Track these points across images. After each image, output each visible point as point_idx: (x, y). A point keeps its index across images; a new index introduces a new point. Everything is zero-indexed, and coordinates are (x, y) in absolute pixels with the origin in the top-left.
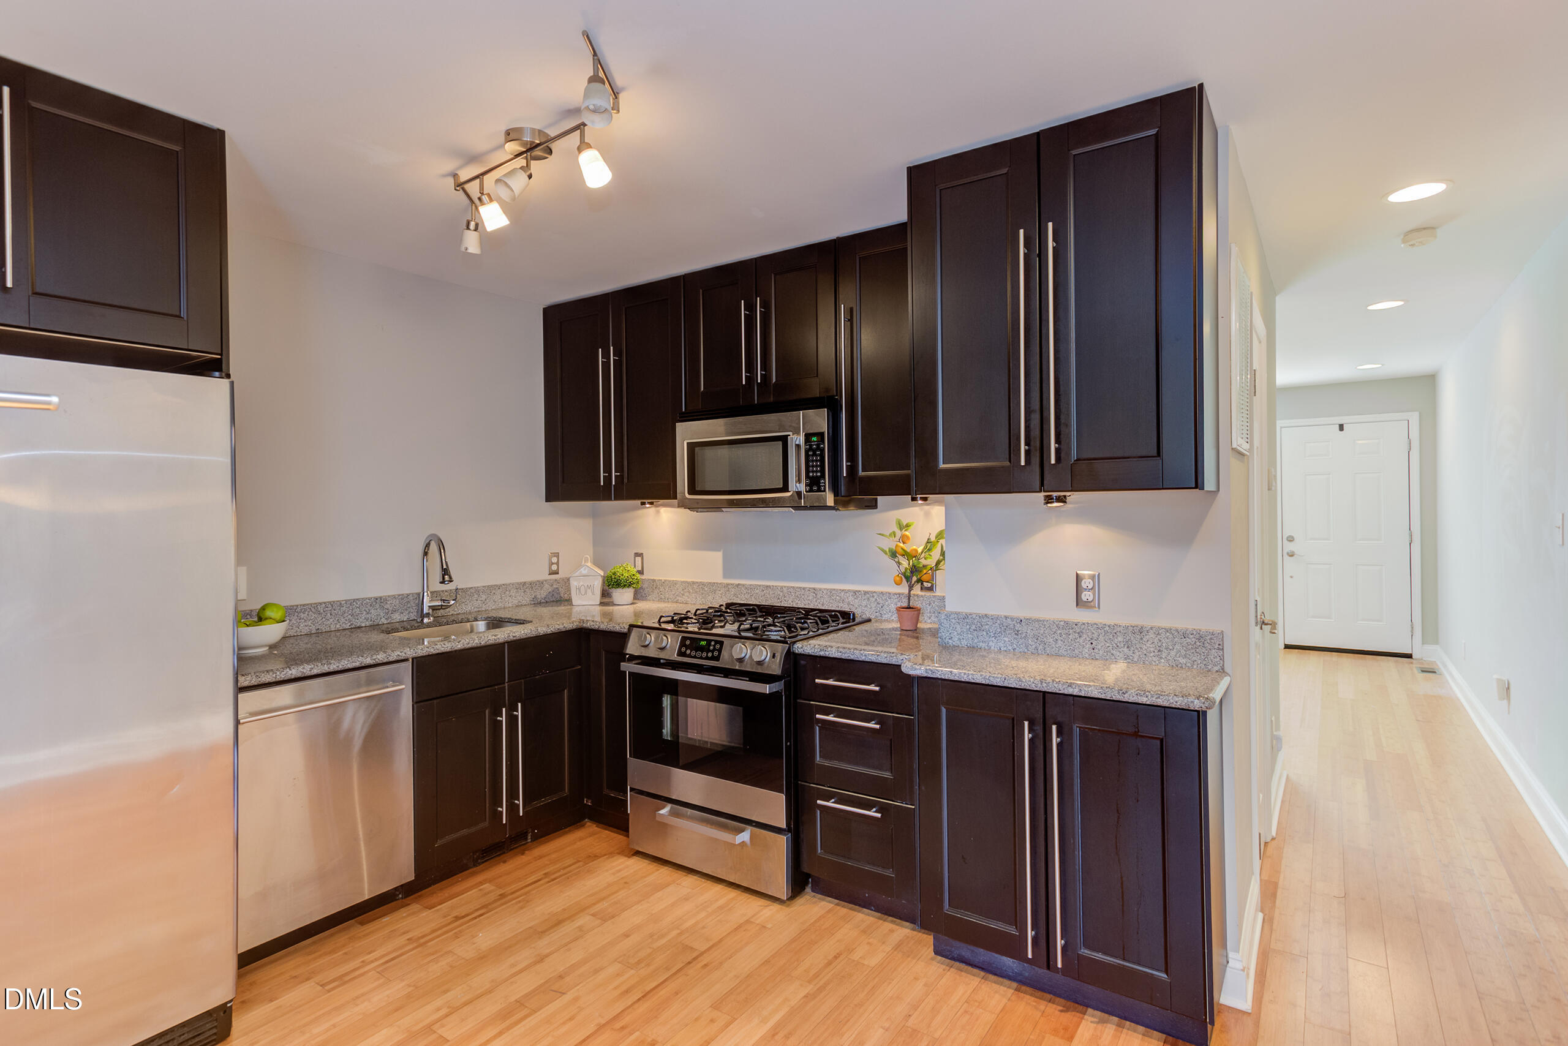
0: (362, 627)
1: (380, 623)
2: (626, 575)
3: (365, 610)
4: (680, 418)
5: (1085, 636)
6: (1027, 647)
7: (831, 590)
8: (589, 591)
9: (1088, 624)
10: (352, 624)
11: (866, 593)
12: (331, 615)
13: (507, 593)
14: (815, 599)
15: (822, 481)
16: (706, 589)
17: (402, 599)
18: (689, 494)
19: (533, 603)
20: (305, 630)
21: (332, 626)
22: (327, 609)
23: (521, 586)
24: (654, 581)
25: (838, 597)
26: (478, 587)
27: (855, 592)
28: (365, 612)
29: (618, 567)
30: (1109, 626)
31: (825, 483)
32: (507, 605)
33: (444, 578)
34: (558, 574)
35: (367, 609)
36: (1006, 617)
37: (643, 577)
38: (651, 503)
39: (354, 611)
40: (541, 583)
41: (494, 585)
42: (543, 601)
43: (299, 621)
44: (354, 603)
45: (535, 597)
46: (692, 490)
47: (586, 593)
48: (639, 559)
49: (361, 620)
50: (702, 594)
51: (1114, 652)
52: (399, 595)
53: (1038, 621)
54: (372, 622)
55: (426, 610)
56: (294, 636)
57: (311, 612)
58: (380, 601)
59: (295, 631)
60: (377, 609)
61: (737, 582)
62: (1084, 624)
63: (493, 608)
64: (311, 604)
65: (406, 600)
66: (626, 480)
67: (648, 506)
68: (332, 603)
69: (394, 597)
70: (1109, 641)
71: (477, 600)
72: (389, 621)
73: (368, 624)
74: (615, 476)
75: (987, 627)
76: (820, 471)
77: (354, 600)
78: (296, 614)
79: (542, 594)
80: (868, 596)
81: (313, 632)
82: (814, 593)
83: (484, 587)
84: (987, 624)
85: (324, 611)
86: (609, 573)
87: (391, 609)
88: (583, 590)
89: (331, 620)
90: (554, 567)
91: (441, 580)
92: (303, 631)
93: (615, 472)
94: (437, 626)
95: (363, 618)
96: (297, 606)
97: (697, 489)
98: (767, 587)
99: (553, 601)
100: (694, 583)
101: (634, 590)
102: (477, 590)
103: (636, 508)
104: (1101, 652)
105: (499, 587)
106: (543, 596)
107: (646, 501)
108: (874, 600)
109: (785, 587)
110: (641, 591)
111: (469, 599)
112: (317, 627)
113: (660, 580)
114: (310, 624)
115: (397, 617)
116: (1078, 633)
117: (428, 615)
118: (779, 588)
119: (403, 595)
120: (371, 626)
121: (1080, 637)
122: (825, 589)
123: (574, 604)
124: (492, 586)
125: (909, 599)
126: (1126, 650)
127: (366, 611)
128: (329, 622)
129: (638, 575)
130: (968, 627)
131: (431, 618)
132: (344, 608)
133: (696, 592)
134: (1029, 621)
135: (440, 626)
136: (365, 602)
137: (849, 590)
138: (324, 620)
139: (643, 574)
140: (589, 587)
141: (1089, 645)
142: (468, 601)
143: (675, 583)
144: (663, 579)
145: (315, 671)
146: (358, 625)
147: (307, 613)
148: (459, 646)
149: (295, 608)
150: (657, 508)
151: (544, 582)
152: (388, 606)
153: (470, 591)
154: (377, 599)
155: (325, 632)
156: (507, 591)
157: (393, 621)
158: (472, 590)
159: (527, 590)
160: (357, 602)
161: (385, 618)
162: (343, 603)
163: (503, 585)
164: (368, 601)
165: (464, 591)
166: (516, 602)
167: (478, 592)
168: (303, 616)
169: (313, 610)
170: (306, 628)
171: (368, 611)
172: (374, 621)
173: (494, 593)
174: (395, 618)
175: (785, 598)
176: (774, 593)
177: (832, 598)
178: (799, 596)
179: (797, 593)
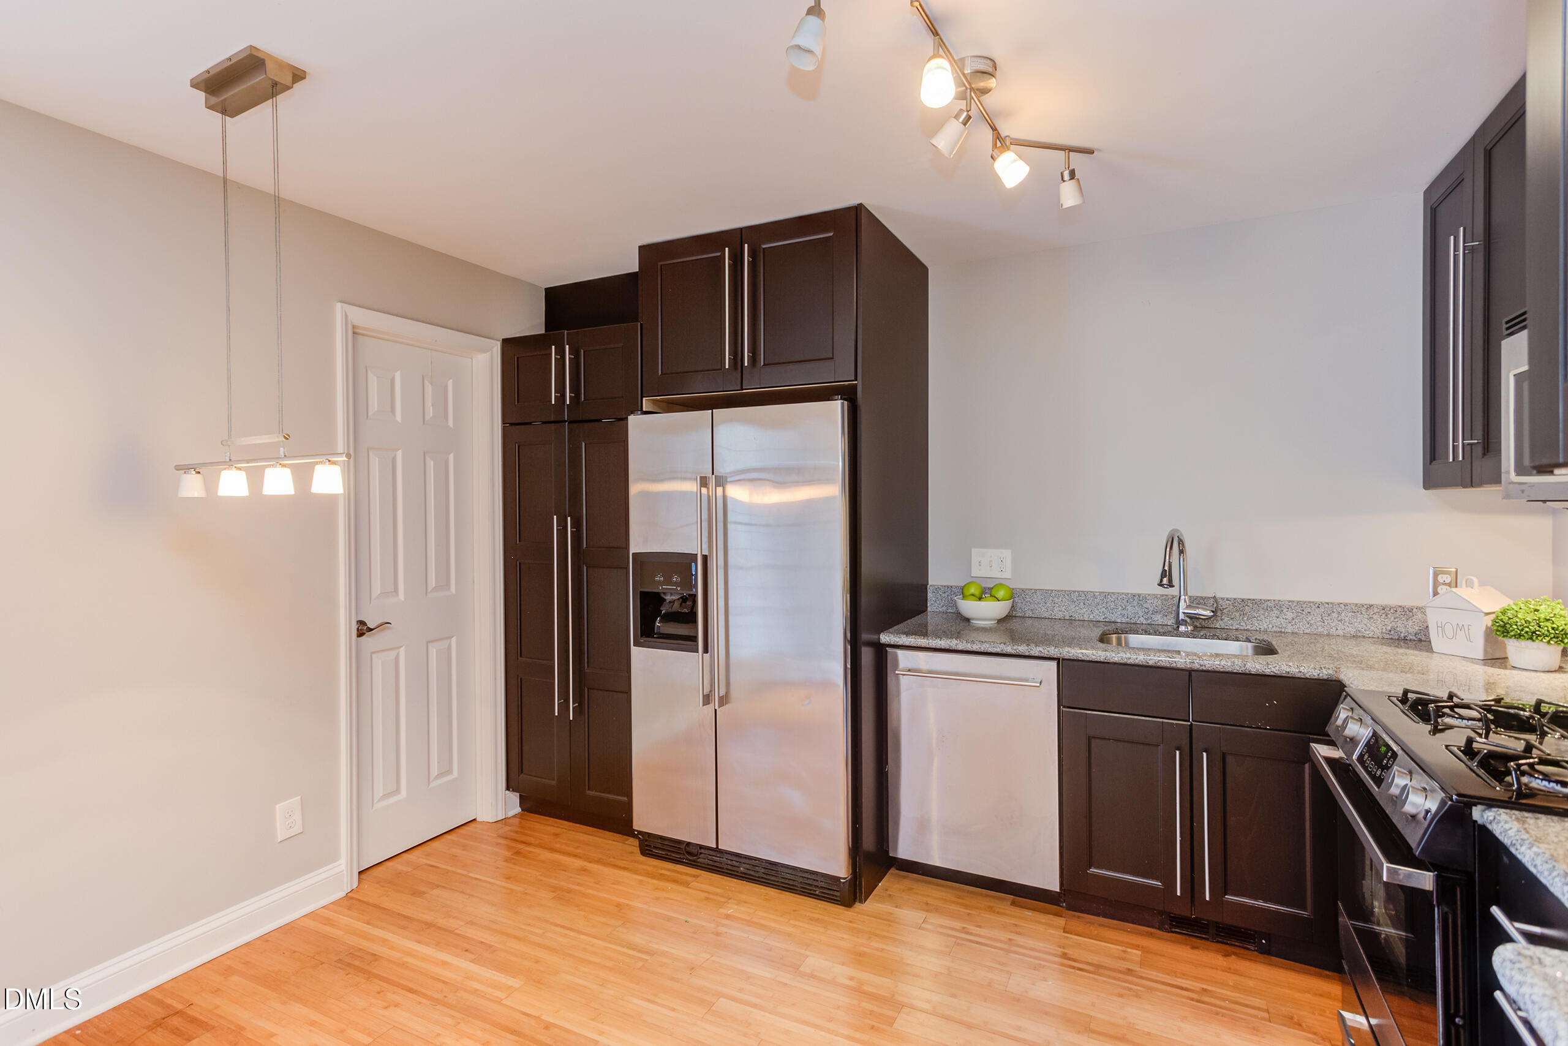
3: (1120, 605)
8: (1461, 634)
10: (1106, 618)
12: (1084, 604)
13: (1335, 615)
17: (1165, 600)
18: (1516, 473)
19: (1389, 636)
20: (1059, 615)
21: (1085, 616)
22: (1080, 598)
23: (1364, 609)
26: (1279, 601)
28: (1120, 608)
32: (1333, 631)
33: (1161, 581)
35: (1123, 605)
39: (1108, 605)
40: (1406, 611)
41: (1310, 602)
42: (1412, 638)
43: (1053, 605)
44: (1109, 596)
45: (1396, 629)
47: (1455, 636)
49: (1116, 615)
52: (1163, 595)
54: (1129, 619)
55: (1181, 616)
57: (1065, 599)
58: (1138, 598)
59: (1050, 614)
60: (1134, 607)
63: (1307, 631)
64: (1065, 591)
68: (1085, 593)
69: (1155, 596)
71: (1278, 617)
72: (1149, 622)
73: (1124, 620)
77: (1109, 593)
78: (1051, 598)
81: (1066, 618)
83: (1289, 601)
85: (1078, 600)
87: (1152, 609)
88: (1449, 630)
89: (1085, 610)
92: (1057, 615)
94: (1189, 637)
95: (1119, 613)
96: (1052, 590)
97: (1526, 464)
101: (1559, 648)
102: (1279, 605)
105: (1318, 605)
111: (1264, 614)
112: (1071, 614)
114: (1063, 610)
117: (1184, 623)
120: (1127, 623)
123: (1434, 651)
124: (1304, 602)
127: (1122, 607)
128: (1082, 611)
131: (1189, 627)
132: (1098, 600)
135: (1193, 638)
136: (1121, 597)
138: (1077, 608)
140: (1460, 627)
142: (1262, 616)
145: (960, 647)
146: (1113, 620)
147: (1061, 598)
148: (1116, 659)
149: (1050, 592)
151: (1415, 610)
152: (1148, 605)
153: (1266, 604)
154: (1134, 596)
155: (1079, 620)
156: (1333, 612)
157: (1153, 623)
158: (1268, 602)
159: (1375, 617)
160: (1112, 595)
161: (1145, 617)
162: (1096, 594)
163: (1328, 603)
164: (1124, 596)
165: (1256, 603)
166: (1352, 631)
167: (1281, 607)
168: (1057, 601)
169: (1067, 597)
170: (1060, 613)
171: (1124, 607)
172: (1131, 619)
173: (1309, 613)
174: (1156, 619)
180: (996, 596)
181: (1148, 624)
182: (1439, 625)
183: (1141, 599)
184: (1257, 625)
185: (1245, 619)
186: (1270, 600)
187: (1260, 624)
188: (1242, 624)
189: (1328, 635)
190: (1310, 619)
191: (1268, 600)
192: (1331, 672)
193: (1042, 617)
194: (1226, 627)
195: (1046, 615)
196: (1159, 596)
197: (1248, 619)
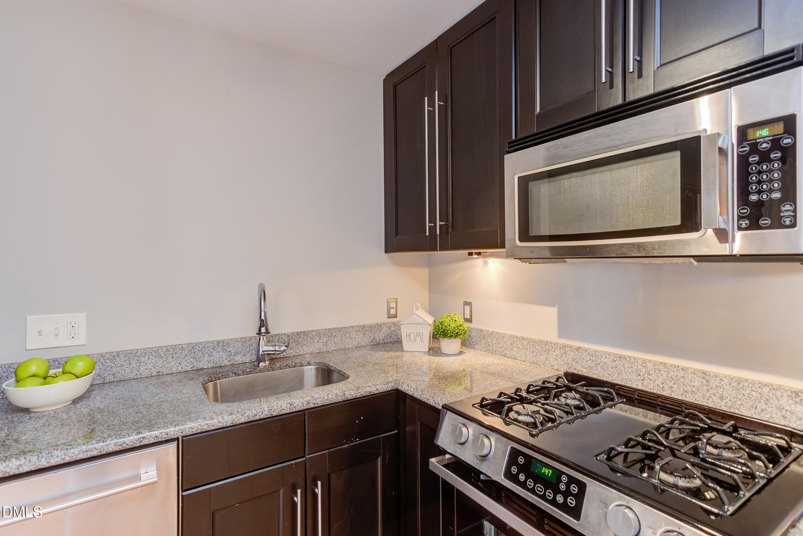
0: (204, 369)
1: (223, 365)
2: (453, 325)
3: (207, 353)
4: (509, 148)
7: (739, 381)
8: (418, 339)
10: (194, 367)
12: (172, 358)
13: (348, 335)
14: (705, 388)
15: (787, 207)
16: (538, 347)
17: (245, 342)
18: (521, 240)
19: (372, 344)
20: (147, 373)
21: (173, 369)
22: (168, 352)
23: (361, 329)
24: (482, 331)
25: (754, 393)
26: (319, 330)
27: (796, 393)
28: (207, 355)
29: (446, 317)
32: (347, 346)
33: (260, 330)
34: (396, 317)
35: (209, 352)
37: (471, 325)
38: (479, 254)
39: (196, 354)
40: (379, 326)
41: (335, 329)
42: (382, 342)
43: (138, 365)
44: (196, 347)
45: (374, 338)
46: (525, 235)
47: (415, 340)
48: (467, 308)
49: (203, 362)
50: (533, 352)
52: (242, 338)
54: (214, 364)
56: (134, 379)
57: (151, 356)
58: (222, 344)
59: (135, 374)
60: (219, 352)
61: (577, 344)
63: (334, 349)
64: (152, 348)
65: (249, 343)
66: (450, 230)
67: (475, 256)
68: (173, 347)
69: (236, 340)
71: (318, 342)
72: (231, 363)
73: (210, 366)
74: (440, 225)
76: (781, 190)
77: (196, 343)
78: (136, 358)
79: (380, 336)
81: (153, 375)
83: (325, 330)
85: (166, 355)
86: (437, 323)
87: (233, 351)
88: (413, 336)
89: (173, 363)
90: (393, 312)
91: (258, 332)
92: (143, 374)
93: (440, 221)
94: (269, 371)
95: (206, 360)
97: (530, 235)
98: (621, 357)
99: (391, 342)
100: (523, 338)
101: (460, 340)
102: (319, 333)
103: (462, 259)
105: (339, 330)
106: (381, 338)
107: (474, 251)
109: (650, 362)
110: (470, 339)
111: (310, 342)
112: (158, 370)
113: (487, 331)
114: (150, 367)
115: (239, 359)
117: (263, 359)
118: (640, 361)
119: (245, 338)
120: (213, 368)
122: (725, 377)
123: (406, 350)
124: (332, 329)
128: (170, 365)
129: (466, 325)
131: (267, 362)
132: (186, 352)
133: (526, 349)
135: (273, 370)
136: (207, 345)
137: (780, 387)
138: (165, 363)
139: (472, 322)
140: (418, 334)
142: (309, 343)
143: (503, 336)
144: (491, 329)
146: (200, 367)
147: (147, 357)
148: (243, 420)
149: (135, 352)
150: (486, 259)
151: (383, 325)
152: (230, 349)
153: (311, 334)
154: (219, 342)
155: (167, 374)
156: (347, 333)
157: (235, 363)
158: (313, 333)
159: (366, 332)
160: (200, 345)
161: (228, 359)
162: (185, 346)
163: (344, 328)
164: (211, 344)
165: (306, 334)
166: (355, 343)
167: (320, 335)
168: (142, 359)
169: (154, 354)
170: (147, 371)
171: (210, 354)
172: (216, 363)
173: (335, 336)
174: (237, 359)
175: (650, 377)
176: (632, 367)
177: (742, 392)
178: (675, 378)
179: (672, 373)
180: (73, 372)
181: (231, 365)
182: (408, 335)
183: (225, 344)
184: (306, 350)
185: (299, 347)
186: (314, 331)
187: (308, 349)
188: (297, 351)
189: (344, 349)
190: (335, 340)
191: (313, 331)
192: (393, 384)
193: (126, 379)
194: (287, 356)
195: (131, 376)
196: (239, 339)
197: (301, 347)
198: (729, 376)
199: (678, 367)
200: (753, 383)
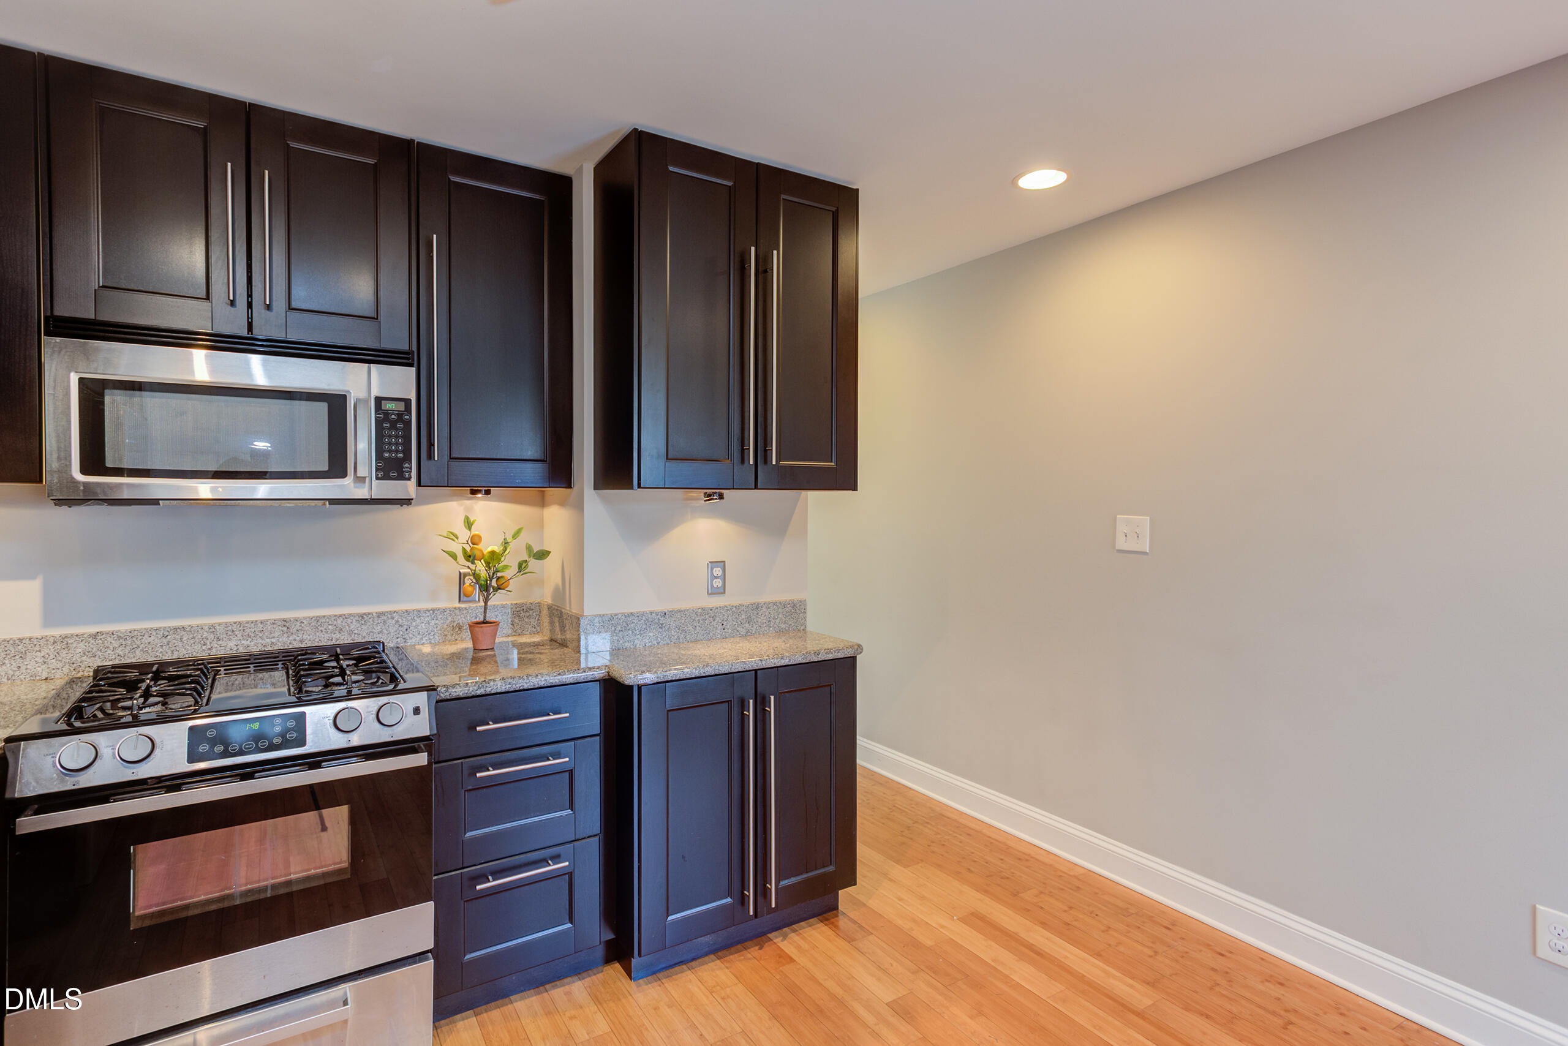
5: (718, 619)
6: (670, 638)
7: (318, 619)
9: (720, 607)
11: (380, 615)
15: (407, 465)
18: (84, 473)
25: (330, 627)
27: (362, 616)
30: (735, 607)
31: (411, 468)
36: (651, 613)
51: (739, 629)
53: (680, 611)
62: (717, 608)
70: (735, 620)
75: (632, 625)
76: (403, 452)
80: (385, 618)
82: (285, 626)
84: (633, 623)
97: (107, 467)
98: (176, 629)
104: (730, 630)
108: (394, 622)
109: (220, 624)
116: (713, 617)
118: (207, 627)
121: (714, 620)
122: (305, 618)
125: (485, 612)
126: (747, 625)
130: (613, 628)
134: (672, 613)
137: (350, 615)
141: (721, 627)
175: (220, 643)
176: (194, 638)
177: (320, 629)
178: (253, 635)
179: (248, 631)
198: (309, 617)
199: (256, 621)
200: (329, 617)
